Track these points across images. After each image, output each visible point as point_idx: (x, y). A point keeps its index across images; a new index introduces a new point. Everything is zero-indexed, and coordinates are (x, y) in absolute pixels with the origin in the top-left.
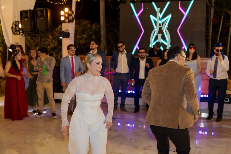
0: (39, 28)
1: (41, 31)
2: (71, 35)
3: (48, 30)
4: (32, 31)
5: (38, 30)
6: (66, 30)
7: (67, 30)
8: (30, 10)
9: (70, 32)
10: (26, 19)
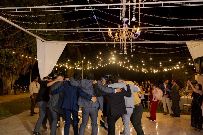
10: (197, 64)
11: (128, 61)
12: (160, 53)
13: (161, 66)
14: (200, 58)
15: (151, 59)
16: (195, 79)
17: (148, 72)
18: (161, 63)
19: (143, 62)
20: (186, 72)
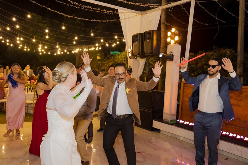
0: (145, 51)
1: (147, 54)
2: (174, 58)
3: (153, 53)
4: (139, 54)
5: (145, 53)
6: (170, 52)
7: (172, 52)
8: (140, 34)
9: (174, 55)
10: (136, 43)
11: (18, 27)
12: (83, 19)
13: (74, 43)
14: (142, 34)
15: (63, 28)
16: (129, 65)
17: (45, 53)
18: (76, 38)
19: (47, 31)
20: (99, 57)
